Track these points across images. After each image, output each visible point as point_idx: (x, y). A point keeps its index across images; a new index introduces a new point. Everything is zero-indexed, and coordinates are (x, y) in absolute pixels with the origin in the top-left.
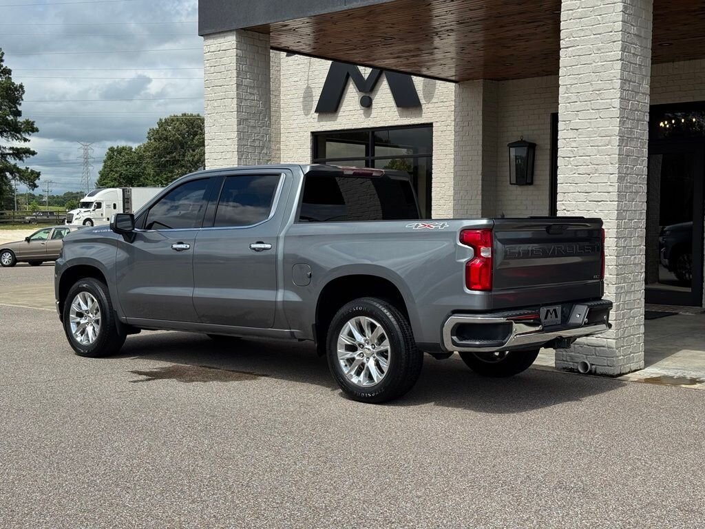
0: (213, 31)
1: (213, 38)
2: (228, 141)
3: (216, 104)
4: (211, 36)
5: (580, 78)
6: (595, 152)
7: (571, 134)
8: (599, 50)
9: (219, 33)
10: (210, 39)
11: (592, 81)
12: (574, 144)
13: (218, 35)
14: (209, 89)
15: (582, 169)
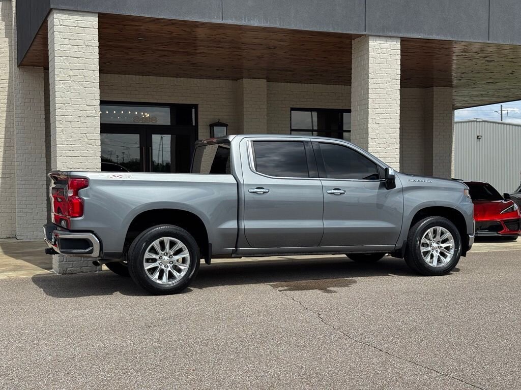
0: (72, 8)
1: (69, 14)
2: (87, 107)
3: (71, 73)
4: (64, 12)
5: (380, 96)
6: (388, 136)
7: (375, 126)
8: (390, 82)
9: (78, 11)
10: (64, 14)
11: (386, 98)
12: (377, 132)
13: (76, 13)
14: (61, 58)
15: (381, 145)
